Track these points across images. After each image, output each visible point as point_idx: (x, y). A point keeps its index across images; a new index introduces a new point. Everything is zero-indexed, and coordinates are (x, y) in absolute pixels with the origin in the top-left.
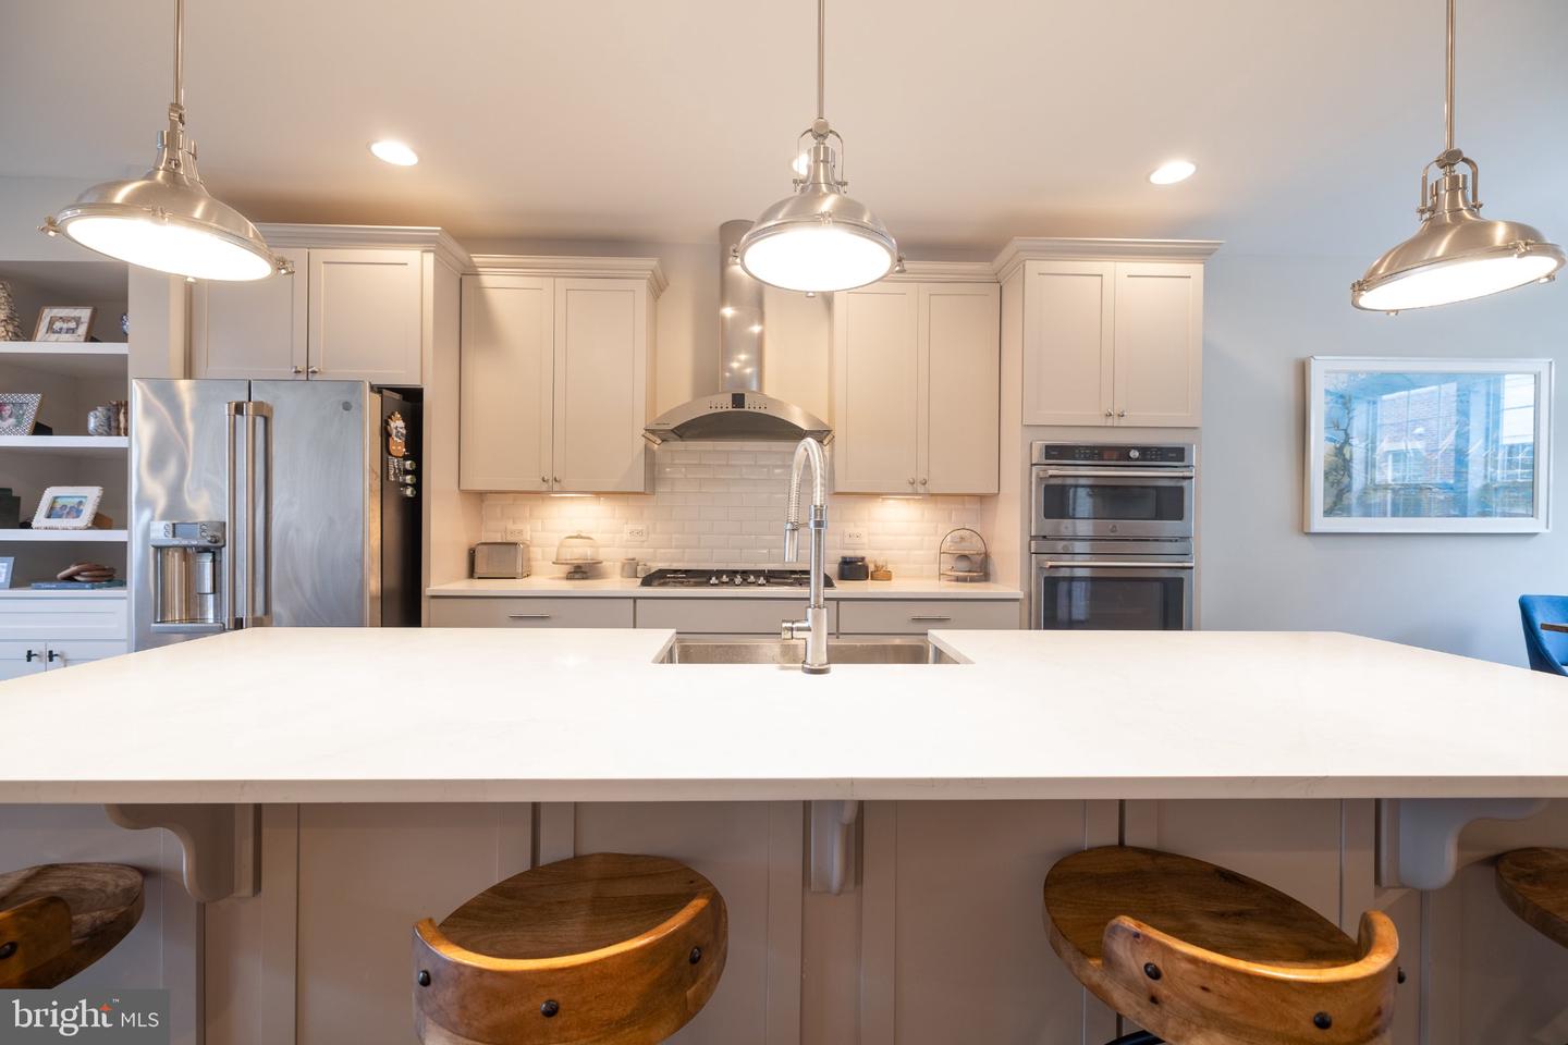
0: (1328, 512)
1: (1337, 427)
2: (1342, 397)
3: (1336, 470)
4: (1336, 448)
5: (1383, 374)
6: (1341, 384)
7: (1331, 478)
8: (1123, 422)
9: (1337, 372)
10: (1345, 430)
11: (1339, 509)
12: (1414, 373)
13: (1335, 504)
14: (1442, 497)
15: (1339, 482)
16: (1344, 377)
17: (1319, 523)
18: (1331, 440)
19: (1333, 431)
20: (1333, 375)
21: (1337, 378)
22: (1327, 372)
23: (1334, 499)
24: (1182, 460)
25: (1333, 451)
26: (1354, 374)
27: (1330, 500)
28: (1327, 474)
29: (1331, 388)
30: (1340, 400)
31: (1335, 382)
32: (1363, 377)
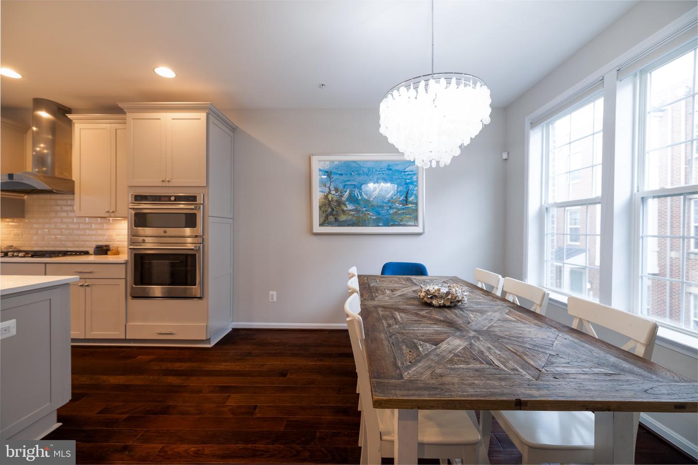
0: (321, 225)
1: (325, 186)
2: (327, 172)
3: (325, 205)
4: (325, 196)
5: (346, 162)
6: (327, 166)
7: (323, 209)
8: (170, 184)
9: (325, 161)
10: (329, 188)
11: (327, 223)
12: (361, 161)
13: (325, 221)
14: (375, 218)
15: (326, 211)
16: (327, 163)
17: (317, 229)
18: (322, 192)
19: (323, 187)
20: (323, 162)
21: (324, 164)
22: (319, 161)
23: (324, 218)
24: (196, 201)
25: (323, 197)
26: (333, 162)
27: (322, 219)
28: (320, 208)
29: (322, 168)
30: (326, 174)
31: (323, 165)
32: (337, 163)
